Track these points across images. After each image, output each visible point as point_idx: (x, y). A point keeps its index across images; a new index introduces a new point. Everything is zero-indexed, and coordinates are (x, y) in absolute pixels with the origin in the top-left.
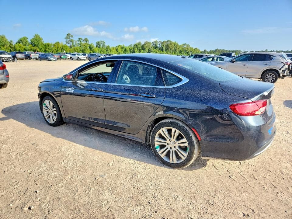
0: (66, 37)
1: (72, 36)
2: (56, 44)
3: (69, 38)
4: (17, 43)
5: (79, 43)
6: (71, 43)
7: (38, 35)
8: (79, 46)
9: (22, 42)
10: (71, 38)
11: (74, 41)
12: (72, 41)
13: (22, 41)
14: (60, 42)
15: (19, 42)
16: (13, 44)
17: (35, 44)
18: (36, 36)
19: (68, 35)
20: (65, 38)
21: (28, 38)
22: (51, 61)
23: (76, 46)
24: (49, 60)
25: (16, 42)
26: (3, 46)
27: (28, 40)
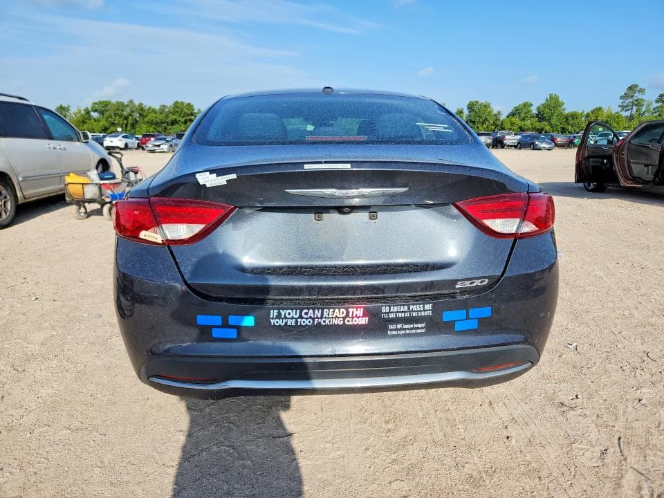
0: (625, 94)
1: (642, 91)
2: (592, 112)
3: (632, 97)
4: (508, 117)
5: (657, 108)
6: (635, 108)
7: (555, 95)
8: (655, 114)
9: (519, 113)
10: (638, 96)
11: (645, 103)
12: (638, 103)
13: (520, 111)
14: (605, 108)
15: (513, 114)
16: (501, 119)
17: (545, 115)
18: (550, 98)
19: (630, 88)
20: (621, 98)
21: (532, 105)
22: (540, 149)
23: (647, 114)
24: (536, 148)
25: (507, 115)
26: (483, 123)
27: (532, 108)
